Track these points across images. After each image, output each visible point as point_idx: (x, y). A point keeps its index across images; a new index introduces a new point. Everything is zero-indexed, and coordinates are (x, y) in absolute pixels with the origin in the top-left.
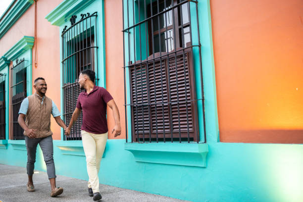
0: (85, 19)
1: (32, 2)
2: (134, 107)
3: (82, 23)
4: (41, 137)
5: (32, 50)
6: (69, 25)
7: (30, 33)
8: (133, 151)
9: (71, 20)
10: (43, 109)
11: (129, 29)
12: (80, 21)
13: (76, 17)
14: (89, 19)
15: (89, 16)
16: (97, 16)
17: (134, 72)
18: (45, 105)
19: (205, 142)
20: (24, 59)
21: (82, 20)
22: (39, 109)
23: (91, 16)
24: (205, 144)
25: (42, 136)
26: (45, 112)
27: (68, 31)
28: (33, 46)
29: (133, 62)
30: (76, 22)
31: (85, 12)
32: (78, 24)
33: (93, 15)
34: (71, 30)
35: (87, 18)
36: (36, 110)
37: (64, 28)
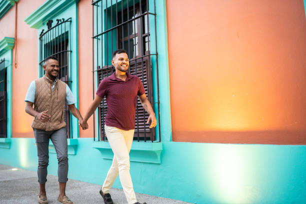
0: (60, 24)
1: (13, 4)
2: (101, 109)
3: (57, 27)
4: (51, 130)
5: (12, 50)
6: (46, 28)
7: (11, 34)
8: (100, 149)
9: (48, 24)
10: (54, 95)
11: (98, 36)
12: (56, 26)
13: (52, 21)
14: (63, 24)
15: (64, 22)
16: (71, 21)
17: (101, 76)
18: (56, 90)
19: (160, 141)
20: (4, 59)
21: (58, 25)
22: (50, 95)
23: (65, 22)
24: (159, 143)
25: (52, 128)
26: (57, 99)
27: (45, 35)
28: (14, 47)
29: (101, 67)
30: (52, 27)
31: (60, 17)
32: (54, 29)
33: (67, 21)
34: (47, 33)
35: (62, 23)
36: (45, 97)
37: (41, 31)
